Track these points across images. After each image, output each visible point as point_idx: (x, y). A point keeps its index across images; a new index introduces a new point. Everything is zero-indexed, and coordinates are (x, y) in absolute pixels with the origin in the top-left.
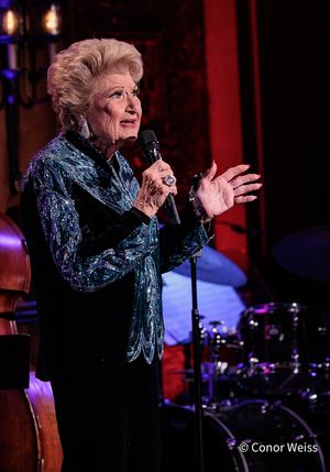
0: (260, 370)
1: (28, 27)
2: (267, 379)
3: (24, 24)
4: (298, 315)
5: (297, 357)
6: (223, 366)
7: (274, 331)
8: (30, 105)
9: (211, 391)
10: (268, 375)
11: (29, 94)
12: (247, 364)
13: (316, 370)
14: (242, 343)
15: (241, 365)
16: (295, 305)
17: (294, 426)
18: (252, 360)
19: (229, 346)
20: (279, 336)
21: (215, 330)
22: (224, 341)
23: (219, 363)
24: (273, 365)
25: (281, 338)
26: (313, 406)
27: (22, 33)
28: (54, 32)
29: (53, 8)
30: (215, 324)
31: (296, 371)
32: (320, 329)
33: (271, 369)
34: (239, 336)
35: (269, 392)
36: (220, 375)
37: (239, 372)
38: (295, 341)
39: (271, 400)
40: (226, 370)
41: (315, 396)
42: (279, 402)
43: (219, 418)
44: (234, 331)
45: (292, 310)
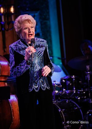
0: (66, 92)
1: (6, 11)
2: (68, 94)
3: (5, 10)
4: (74, 78)
5: (75, 89)
6: (57, 92)
7: (69, 83)
8: (8, 30)
9: (54, 98)
10: (68, 93)
11: (7, 28)
12: (63, 91)
13: (79, 92)
14: (61, 86)
15: (61, 91)
16: (73, 76)
17: (75, 105)
18: (64, 90)
19: (58, 87)
20: (70, 84)
21: (55, 83)
22: (57, 86)
23: (56, 91)
24: (69, 91)
25: (71, 84)
26: (79, 101)
27: (5, 13)
28: (13, 12)
29: (12, 6)
30: (55, 81)
31: (75, 92)
32: (80, 82)
33: (68, 92)
34: (60, 84)
35: (68, 97)
36: (56, 94)
37: (61, 93)
38: (74, 85)
39: (69, 99)
40: (58, 92)
41: (79, 98)
42: (71, 100)
43: (57, 104)
44: (59, 83)
45: (73, 77)
